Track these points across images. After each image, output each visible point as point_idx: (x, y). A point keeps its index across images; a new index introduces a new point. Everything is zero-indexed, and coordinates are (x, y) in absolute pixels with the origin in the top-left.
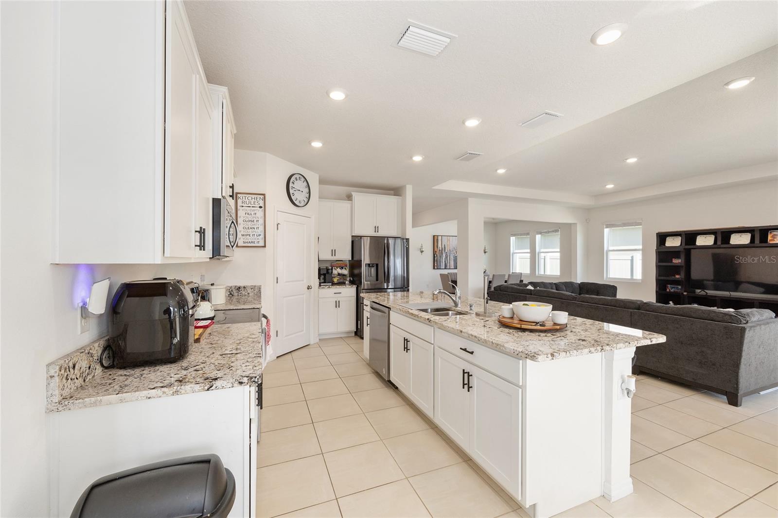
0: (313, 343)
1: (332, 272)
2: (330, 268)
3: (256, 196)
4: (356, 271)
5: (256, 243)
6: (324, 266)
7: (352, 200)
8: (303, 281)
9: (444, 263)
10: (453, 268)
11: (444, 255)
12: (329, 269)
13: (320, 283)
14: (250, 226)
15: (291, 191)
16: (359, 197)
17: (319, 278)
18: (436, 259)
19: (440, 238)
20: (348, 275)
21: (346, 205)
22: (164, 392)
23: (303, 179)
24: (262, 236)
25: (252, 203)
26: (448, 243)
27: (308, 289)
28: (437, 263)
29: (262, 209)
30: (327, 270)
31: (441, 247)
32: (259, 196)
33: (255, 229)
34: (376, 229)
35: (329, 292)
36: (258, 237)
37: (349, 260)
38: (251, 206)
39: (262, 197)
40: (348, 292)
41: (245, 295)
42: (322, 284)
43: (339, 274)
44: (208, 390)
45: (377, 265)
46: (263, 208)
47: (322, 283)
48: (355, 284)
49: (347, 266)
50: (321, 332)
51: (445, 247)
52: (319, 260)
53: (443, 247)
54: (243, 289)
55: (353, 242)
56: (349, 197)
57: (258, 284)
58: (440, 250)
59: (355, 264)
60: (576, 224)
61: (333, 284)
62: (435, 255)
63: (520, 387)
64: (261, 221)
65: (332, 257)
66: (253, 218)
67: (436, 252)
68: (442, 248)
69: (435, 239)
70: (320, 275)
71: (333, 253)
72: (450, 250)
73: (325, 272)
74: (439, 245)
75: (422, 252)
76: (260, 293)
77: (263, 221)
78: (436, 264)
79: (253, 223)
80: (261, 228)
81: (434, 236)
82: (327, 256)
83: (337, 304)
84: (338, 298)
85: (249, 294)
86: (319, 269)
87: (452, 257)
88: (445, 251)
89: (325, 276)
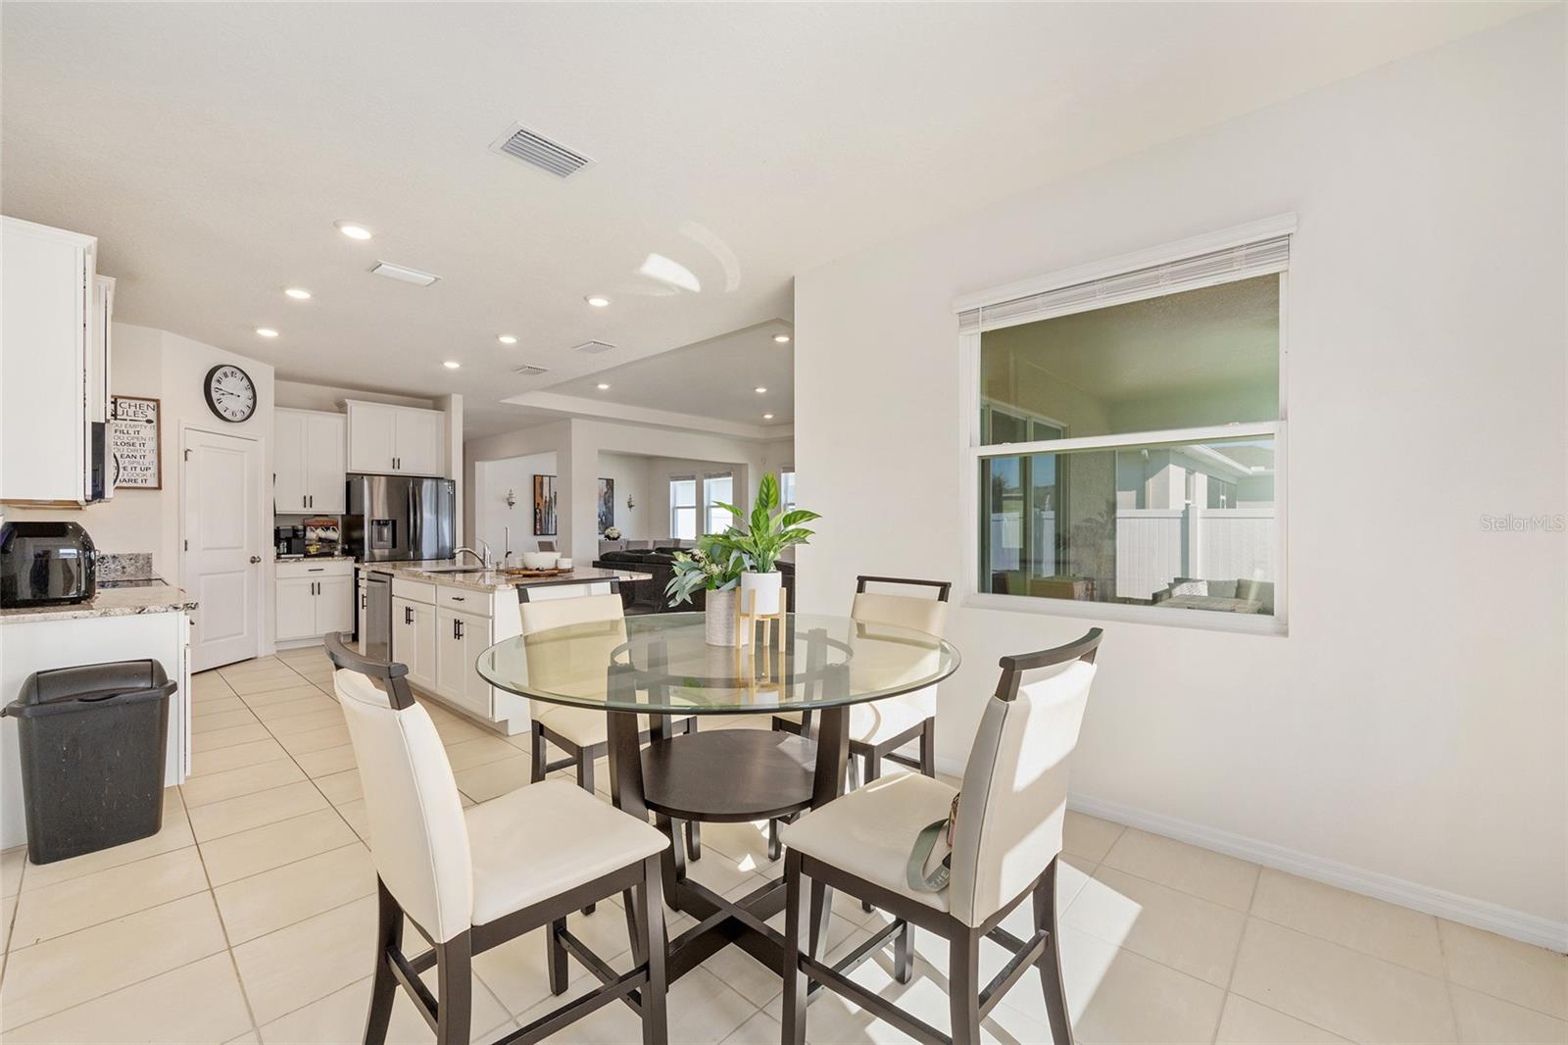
0: (263, 655)
1: (305, 535)
2: (301, 527)
3: (138, 402)
4: (355, 534)
5: (140, 481)
6: (286, 525)
7: (346, 413)
8: (242, 547)
12: (298, 530)
13: (278, 554)
14: (126, 453)
15: (215, 396)
16: (357, 409)
17: (277, 544)
18: (538, 517)
19: (546, 480)
20: (340, 542)
21: (334, 420)
22: (91, 613)
23: (239, 375)
24: (154, 470)
25: (131, 413)
27: (253, 562)
28: (541, 525)
29: (152, 424)
30: (295, 531)
31: (547, 495)
32: (146, 403)
33: (138, 457)
34: (396, 463)
35: (299, 570)
36: (145, 472)
37: (343, 515)
38: (128, 418)
39: (152, 404)
40: (338, 569)
41: (116, 570)
42: (283, 556)
43: (320, 540)
44: (140, 613)
45: (394, 523)
46: (155, 423)
47: (284, 554)
48: (352, 555)
49: (337, 525)
50: (281, 636)
51: (555, 496)
52: (275, 515)
53: (552, 496)
54: (111, 560)
55: (348, 484)
56: (341, 407)
57: (143, 550)
58: (546, 502)
59: (352, 522)
60: (746, 465)
61: (307, 555)
62: (538, 510)
63: (491, 617)
64: (151, 445)
65: (305, 509)
66: (132, 439)
67: (539, 504)
68: (550, 497)
69: (537, 481)
70: (278, 540)
71: (308, 501)
73: (290, 535)
74: (544, 493)
75: (511, 504)
76: (150, 566)
77: (156, 445)
78: (538, 527)
79: (132, 447)
80: (152, 457)
81: (535, 476)
82: (293, 506)
83: (316, 589)
84: (316, 577)
85: (124, 568)
86: (277, 532)
88: (555, 502)
89: (290, 540)
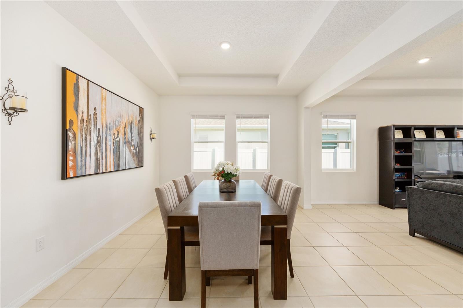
9: (93, 158)
10: (112, 170)
11: (94, 136)
18: (71, 145)
19: (82, 83)
28: (75, 160)
51: (95, 114)
53: (92, 112)
58: (83, 120)
62: (70, 134)
67: (71, 122)
68: (89, 115)
78: (70, 164)
87: (110, 143)
88: (95, 125)
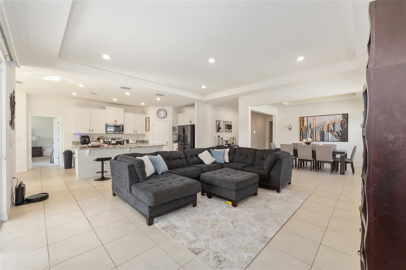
8: (165, 140)
15: (158, 115)
18: (301, 134)
19: (305, 119)
23: (163, 110)
26: (314, 121)
27: (167, 143)
28: (303, 137)
31: (307, 124)
39: (149, 118)
45: (181, 136)
46: (149, 121)
51: (310, 125)
58: (306, 127)
62: (301, 131)
67: (302, 129)
68: (308, 126)
69: (302, 120)
72: (316, 127)
74: (304, 123)
75: (290, 129)
77: (149, 124)
81: (301, 117)
88: (310, 128)
